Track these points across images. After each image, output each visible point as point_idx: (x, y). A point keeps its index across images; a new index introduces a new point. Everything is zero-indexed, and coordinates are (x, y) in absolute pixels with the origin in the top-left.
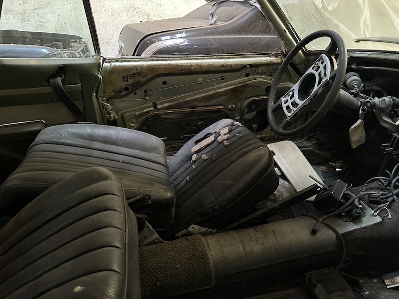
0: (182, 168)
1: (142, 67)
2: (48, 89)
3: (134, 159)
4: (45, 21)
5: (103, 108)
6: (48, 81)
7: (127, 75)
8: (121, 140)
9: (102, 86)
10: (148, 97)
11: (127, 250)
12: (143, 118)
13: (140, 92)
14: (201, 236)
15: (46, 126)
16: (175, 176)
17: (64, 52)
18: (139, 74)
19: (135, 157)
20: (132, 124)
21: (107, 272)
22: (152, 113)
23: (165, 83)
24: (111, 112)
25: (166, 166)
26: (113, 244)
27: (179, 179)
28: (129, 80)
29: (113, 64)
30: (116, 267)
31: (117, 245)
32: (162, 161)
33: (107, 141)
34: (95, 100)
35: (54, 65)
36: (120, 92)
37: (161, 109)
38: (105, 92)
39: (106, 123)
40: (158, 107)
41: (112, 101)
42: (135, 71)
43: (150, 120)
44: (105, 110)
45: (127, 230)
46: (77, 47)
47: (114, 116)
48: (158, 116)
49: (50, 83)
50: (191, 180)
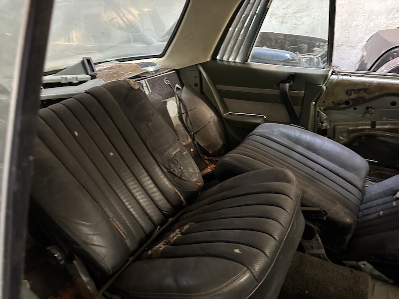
0: (380, 200)
1: (371, 84)
2: (276, 92)
3: (330, 172)
4: (300, 23)
5: (318, 116)
6: (278, 85)
7: (352, 90)
8: (323, 150)
9: (323, 96)
10: (368, 115)
11: (282, 244)
12: (356, 134)
13: (361, 108)
14: (370, 278)
15: (266, 121)
16: (369, 204)
17: (304, 57)
18: (365, 90)
19: (330, 171)
20: (341, 138)
21: (259, 251)
22: (367, 132)
23: (393, 104)
24: (325, 121)
25: (362, 191)
26: (273, 235)
27: (372, 210)
28: (352, 94)
29: (341, 77)
30: (268, 252)
31: (275, 237)
32: (359, 184)
33: (310, 147)
34: (312, 107)
35: (287, 73)
36: (339, 104)
37: (379, 130)
38: (324, 102)
39: (316, 131)
40: (377, 127)
41: (329, 111)
42: (362, 87)
43: (363, 138)
44: (319, 118)
45: (289, 230)
46: (318, 52)
47: (326, 126)
48: (374, 136)
49: (279, 86)
50: (384, 215)
